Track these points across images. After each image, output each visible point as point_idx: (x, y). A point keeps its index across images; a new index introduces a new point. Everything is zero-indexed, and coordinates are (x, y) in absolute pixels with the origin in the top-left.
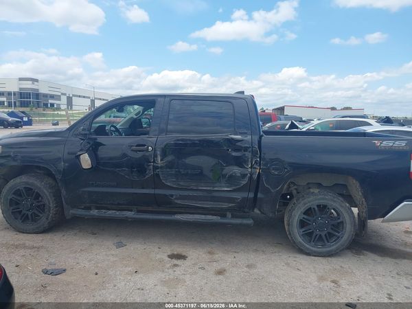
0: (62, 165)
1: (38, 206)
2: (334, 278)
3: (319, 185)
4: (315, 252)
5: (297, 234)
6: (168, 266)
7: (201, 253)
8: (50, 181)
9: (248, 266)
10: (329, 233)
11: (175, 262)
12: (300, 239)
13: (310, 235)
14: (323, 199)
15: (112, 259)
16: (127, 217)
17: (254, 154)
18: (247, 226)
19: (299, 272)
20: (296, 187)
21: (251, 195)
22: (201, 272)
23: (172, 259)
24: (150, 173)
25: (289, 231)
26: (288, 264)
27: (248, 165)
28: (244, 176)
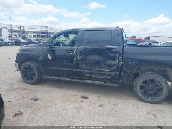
0: (41, 58)
1: (33, 74)
2: (154, 113)
3: (152, 70)
4: (148, 101)
5: (139, 92)
6: (80, 101)
7: (95, 97)
8: (37, 64)
9: (114, 105)
10: (155, 93)
11: (83, 99)
12: (140, 95)
13: (146, 93)
14: (152, 77)
15: (58, 96)
16: (65, 80)
17: (120, 55)
18: (116, 87)
19: (138, 109)
20: (140, 71)
21: (118, 73)
22: (93, 105)
23: (82, 98)
24: (75, 62)
25: (135, 90)
26: (133, 105)
27: (117, 60)
28: (115, 65)
